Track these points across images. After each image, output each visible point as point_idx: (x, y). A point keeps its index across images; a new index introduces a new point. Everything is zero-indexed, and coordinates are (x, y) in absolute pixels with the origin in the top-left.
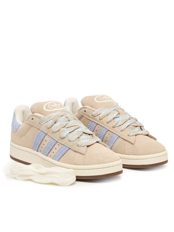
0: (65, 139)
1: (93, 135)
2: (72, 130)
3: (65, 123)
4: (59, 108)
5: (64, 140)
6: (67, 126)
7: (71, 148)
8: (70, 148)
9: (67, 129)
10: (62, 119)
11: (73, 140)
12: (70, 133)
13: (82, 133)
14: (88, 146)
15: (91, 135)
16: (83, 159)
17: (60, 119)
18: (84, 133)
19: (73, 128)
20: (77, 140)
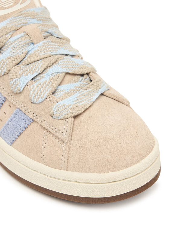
0: (22, 95)
1: (91, 74)
2: (39, 72)
3: (21, 53)
4: (11, 7)
5: (21, 97)
6: (26, 61)
7: (37, 120)
8: (35, 119)
9: (27, 67)
10: (15, 40)
11: (41, 100)
12: (32, 79)
13: (62, 75)
14: (75, 117)
15: (85, 76)
16: (63, 154)
17: (11, 40)
18: (68, 73)
19: (40, 66)
20: (48, 99)
